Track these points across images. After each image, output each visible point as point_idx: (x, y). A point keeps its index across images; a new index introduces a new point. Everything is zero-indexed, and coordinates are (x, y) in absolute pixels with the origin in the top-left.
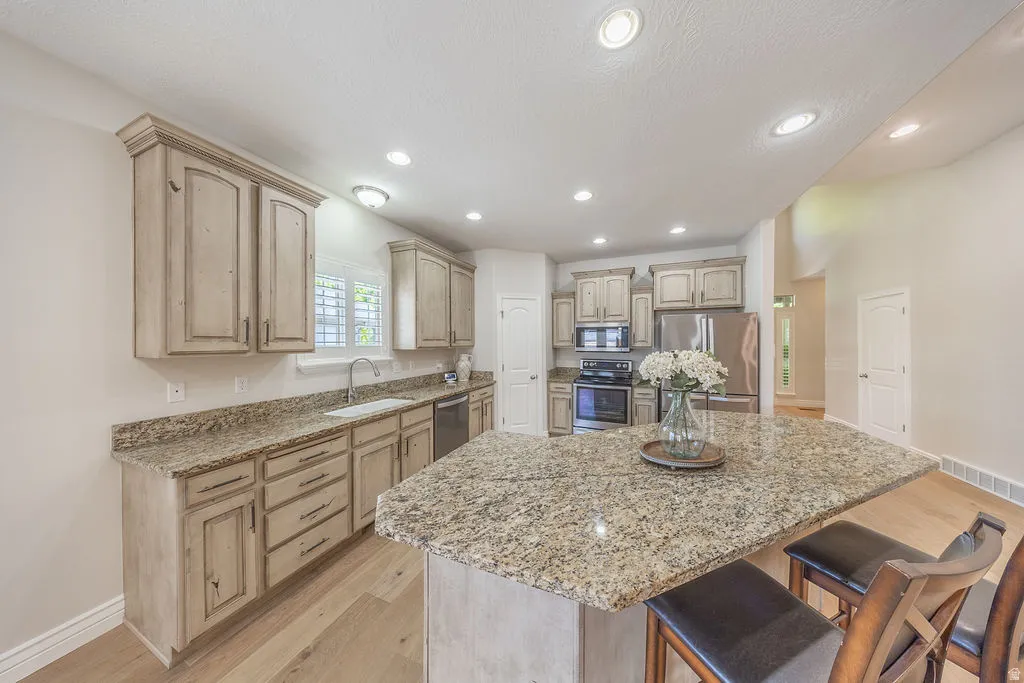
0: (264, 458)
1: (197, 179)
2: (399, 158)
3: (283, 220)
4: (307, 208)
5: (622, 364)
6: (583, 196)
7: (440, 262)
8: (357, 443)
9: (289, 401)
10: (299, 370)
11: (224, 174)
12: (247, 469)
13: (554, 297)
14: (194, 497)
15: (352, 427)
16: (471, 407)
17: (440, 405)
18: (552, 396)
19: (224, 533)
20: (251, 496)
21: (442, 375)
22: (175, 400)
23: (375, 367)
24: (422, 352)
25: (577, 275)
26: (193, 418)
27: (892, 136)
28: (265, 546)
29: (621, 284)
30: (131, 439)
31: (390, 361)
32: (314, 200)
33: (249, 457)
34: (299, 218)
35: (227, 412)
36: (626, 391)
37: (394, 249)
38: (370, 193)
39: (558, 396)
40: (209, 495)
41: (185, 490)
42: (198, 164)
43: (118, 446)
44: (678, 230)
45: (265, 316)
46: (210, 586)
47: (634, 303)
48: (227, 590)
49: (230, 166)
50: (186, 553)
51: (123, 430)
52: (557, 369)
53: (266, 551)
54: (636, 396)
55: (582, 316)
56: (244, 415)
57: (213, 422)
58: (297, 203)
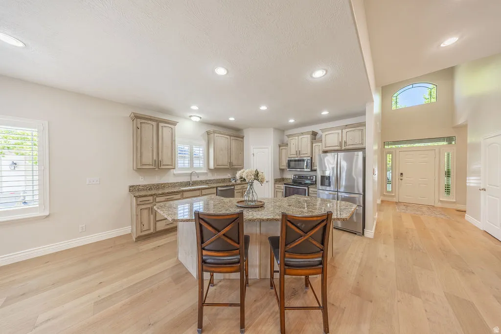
0: (155, 197)
1: (143, 125)
2: (195, 107)
3: (165, 132)
4: (172, 126)
5: (310, 177)
6: (263, 108)
7: (225, 136)
8: (184, 197)
9: (171, 183)
10: (174, 174)
11: (149, 122)
12: (151, 198)
13: (280, 146)
14: (139, 203)
15: (183, 191)
16: (235, 191)
17: (219, 189)
18: (276, 190)
19: (145, 213)
20: (152, 205)
21: (230, 179)
22: (142, 181)
23: (198, 175)
24: (217, 170)
25: (289, 136)
26: (145, 186)
27: (442, 45)
28: (156, 219)
29: (307, 138)
30: (132, 189)
31: (206, 173)
32: (174, 124)
33: (151, 195)
34: (170, 129)
35: (153, 185)
36: (305, 189)
37: (208, 133)
38: (195, 117)
39: (278, 190)
40: (141, 203)
41: (137, 200)
42: (143, 121)
43: (130, 190)
44: (325, 113)
45: (160, 159)
46: (142, 225)
47: (314, 147)
48: (146, 227)
49: (151, 119)
50: (137, 215)
51: (130, 187)
52: (283, 178)
53: (156, 221)
54: (310, 192)
55: (290, 155)
56: (158, 186)
57: (150, 187)
58: (169, 126)
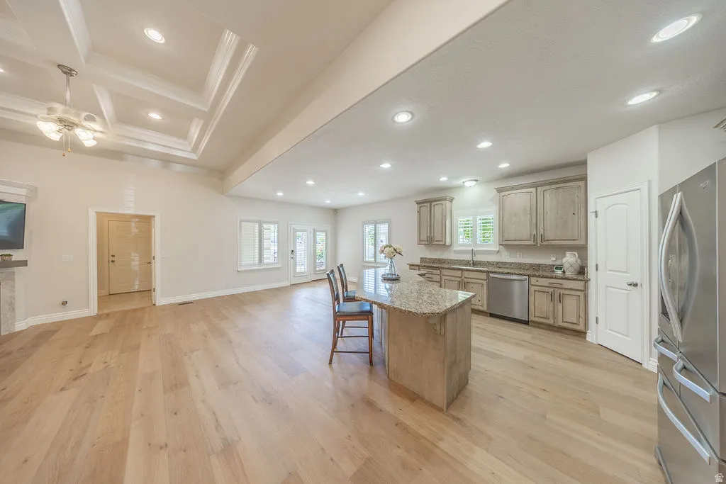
4: (443, 202)
7: (525, 190)
9: (450, 260)
11: (425, 204)
17: (492, 275)
26: (430, 259)
35: (436, 259)
42: (422, 205)
45: (432, 235)
56: (441, 261)
57: (434, 261)
58: (440, 202)
